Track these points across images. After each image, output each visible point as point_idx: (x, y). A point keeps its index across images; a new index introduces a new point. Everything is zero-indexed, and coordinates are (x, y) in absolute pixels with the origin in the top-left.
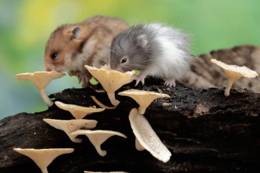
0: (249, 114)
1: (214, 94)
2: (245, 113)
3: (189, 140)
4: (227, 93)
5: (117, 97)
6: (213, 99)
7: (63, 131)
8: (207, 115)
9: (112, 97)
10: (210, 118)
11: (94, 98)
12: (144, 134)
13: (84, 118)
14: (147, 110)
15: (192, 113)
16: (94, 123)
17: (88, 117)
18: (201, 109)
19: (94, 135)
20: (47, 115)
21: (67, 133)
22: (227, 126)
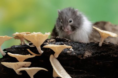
0: (113, 56)
1: (93, 46)
2: (111, 55)
3: (81, 71)
4: (100, 45)
5: (42, 49)
6: (93, 48)
7: (12, 69)
8: (91, 57)
9: (39, 48)
10: (92, 58)
11: (28, 50)
13: (24, 61)
15: (83, 56)
16: (29, 63)
17: (27, 60)
18: (87, 54)
19: (30, 70)
20: (3, 60)
21: (15, 70)
22: (101, 62)
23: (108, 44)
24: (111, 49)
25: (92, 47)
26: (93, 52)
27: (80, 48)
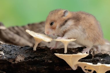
25: (25, 51)
26: (26, 56)
27: (12, 52)
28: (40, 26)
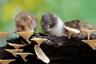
0: (77, 45)
1: (65, 38)
3: (56, 55)
4: (69, 38)
5: (30, 41)
7: (11, 53)
8: (62, 46)
9: (28, 41)
11: (22, 41)
12: (40, 53)
13: (19, 49)
14: (41, 45)
15: (57, 45)
16: (22, 50)
18: (60, 44)
19: (22, 54)
20: (6, 48)
21: (13, 54)
22: (70, 49)
23: (75, 37)
24: (76, 41)
25: (63, 39)
26: (64, 42)
27: (55, 40)
28: (72, 23)
